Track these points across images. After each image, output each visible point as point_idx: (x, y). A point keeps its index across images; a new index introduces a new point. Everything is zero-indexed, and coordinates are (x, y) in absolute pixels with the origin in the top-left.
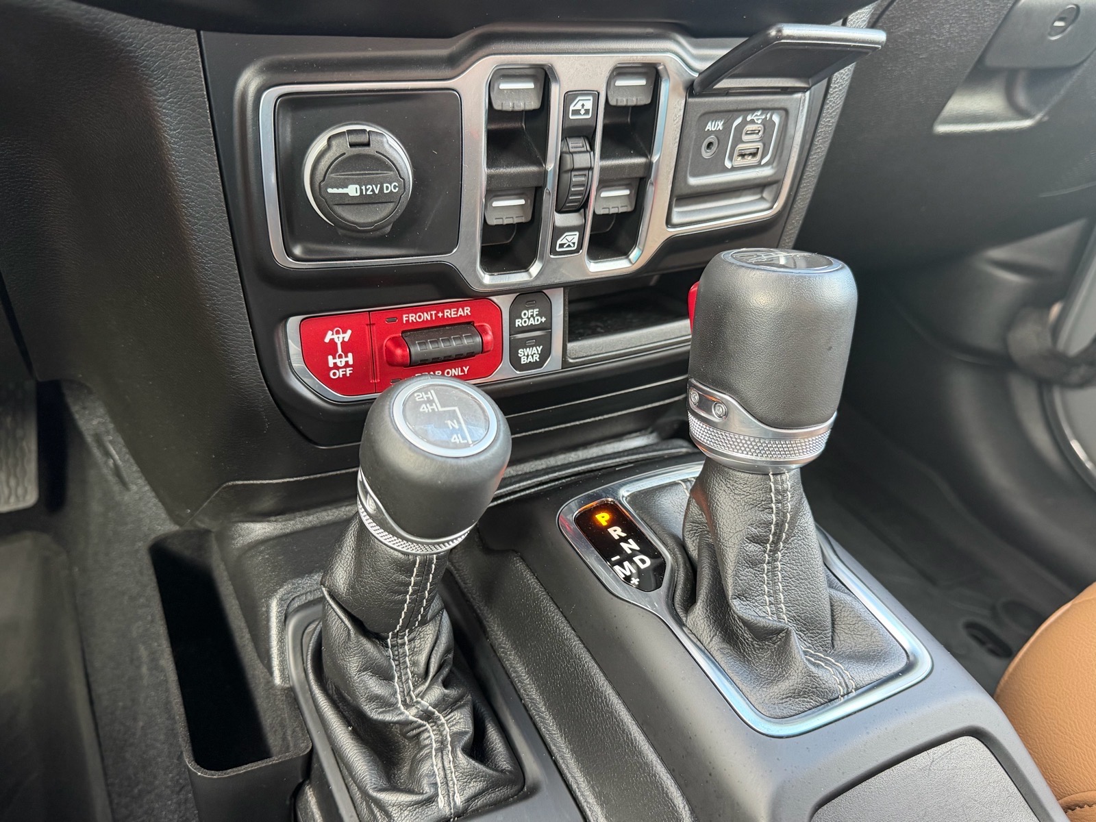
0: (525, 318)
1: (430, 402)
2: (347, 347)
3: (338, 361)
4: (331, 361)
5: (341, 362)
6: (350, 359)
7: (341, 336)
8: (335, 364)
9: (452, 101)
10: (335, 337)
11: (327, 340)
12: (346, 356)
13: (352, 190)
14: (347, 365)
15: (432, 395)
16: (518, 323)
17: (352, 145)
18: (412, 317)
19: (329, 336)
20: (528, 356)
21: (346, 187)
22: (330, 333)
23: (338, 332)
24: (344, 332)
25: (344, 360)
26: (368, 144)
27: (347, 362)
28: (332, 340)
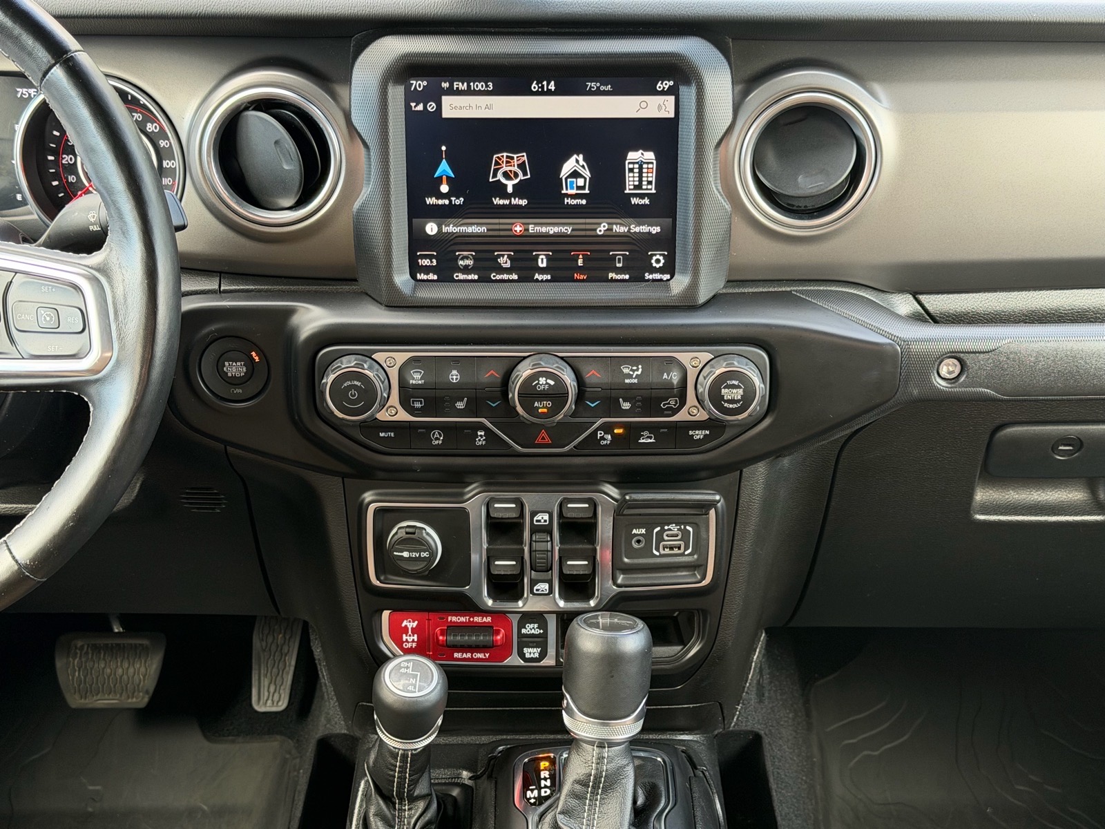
0: (528, 629)
1: (407, 668)
2: (414, 631)
3: (408, 638)
4: (404, 638)
5: (411, 639)
6: (415, 638)
7: (412, 624)
8: (407, 639)
9: (464, 514)
10: (408, 624)
11: (403, 625)
12: (413, 636)
13: (406, 554)
14: (413, 641)
15: (411, 665)
16: (523, 631)
17: (407, 533)
18: (454, 619)
19: (405, 623)
20: (530, 653)
21: (402, 552)
22: (405, 621)
23: (410, 622)
24: (413, 622)
25: (412, 638)
26: (414, 533)
27: (413, 640)
28: (406, 626)
